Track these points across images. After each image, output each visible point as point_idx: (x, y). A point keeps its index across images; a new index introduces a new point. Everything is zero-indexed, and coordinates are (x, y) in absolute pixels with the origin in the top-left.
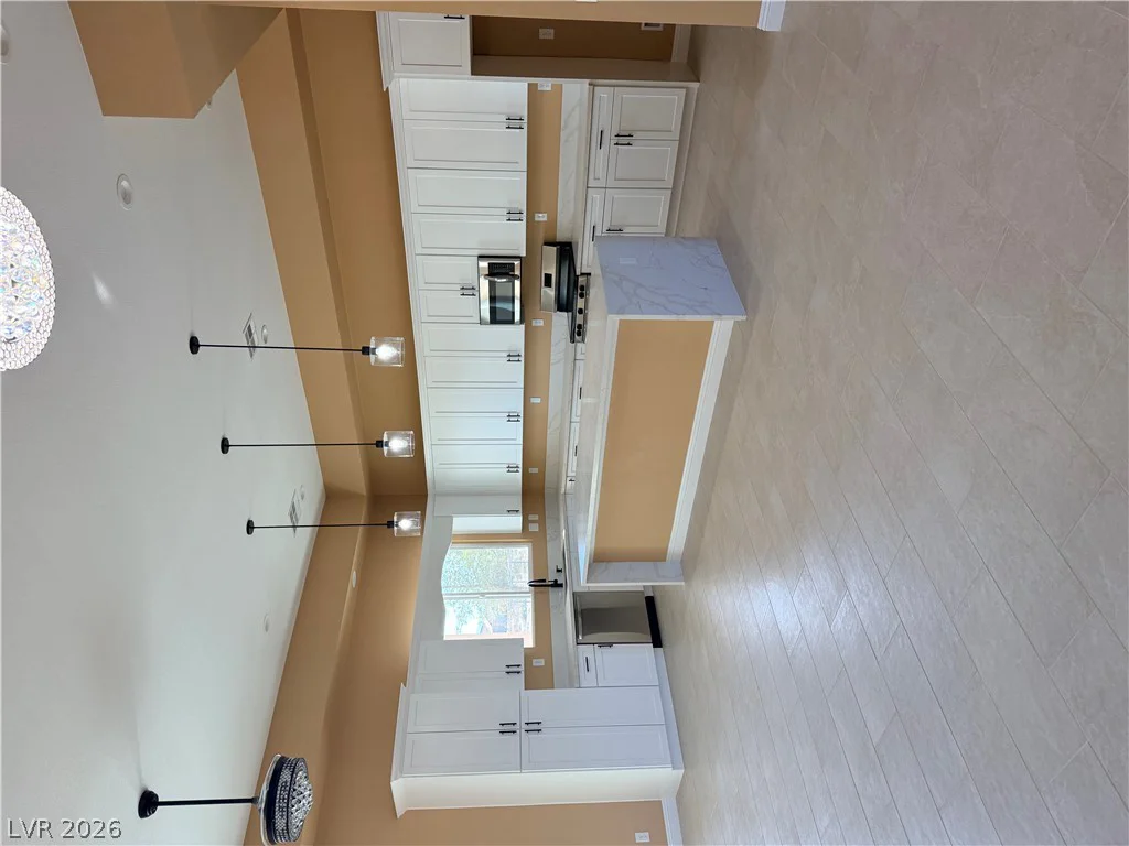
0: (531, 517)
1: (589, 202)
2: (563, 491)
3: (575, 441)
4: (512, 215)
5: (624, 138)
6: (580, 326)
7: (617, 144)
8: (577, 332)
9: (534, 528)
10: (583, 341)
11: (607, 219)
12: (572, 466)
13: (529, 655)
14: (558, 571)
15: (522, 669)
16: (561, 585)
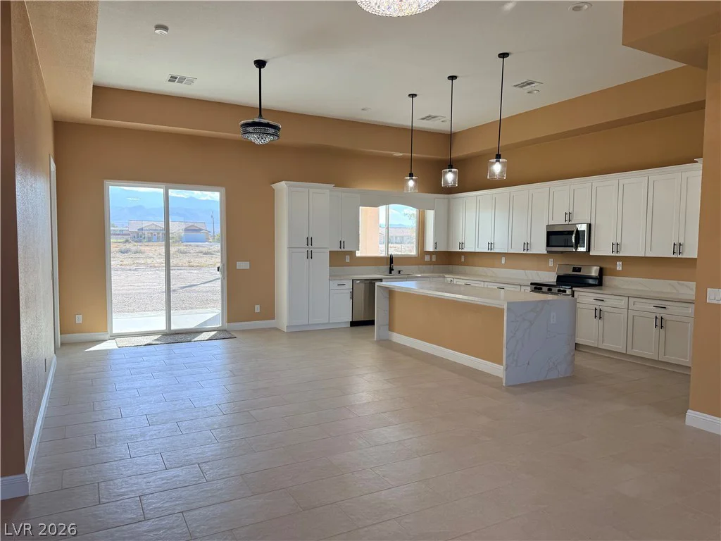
0: (434, 256)
1: (620, 298)
2: (446, 276)
3: (473, 284)
4: (616, 246)
5: (660, 323)
6: (541, 289)
7: (656, 318)
8: (537, 287)
9: (427, 258)
10: (532, 291)
11: (608, 309)
12: (460, 281)
13: (352, 253)
14: (399, 271)
15: (343, 249)
16: (390, 273)
